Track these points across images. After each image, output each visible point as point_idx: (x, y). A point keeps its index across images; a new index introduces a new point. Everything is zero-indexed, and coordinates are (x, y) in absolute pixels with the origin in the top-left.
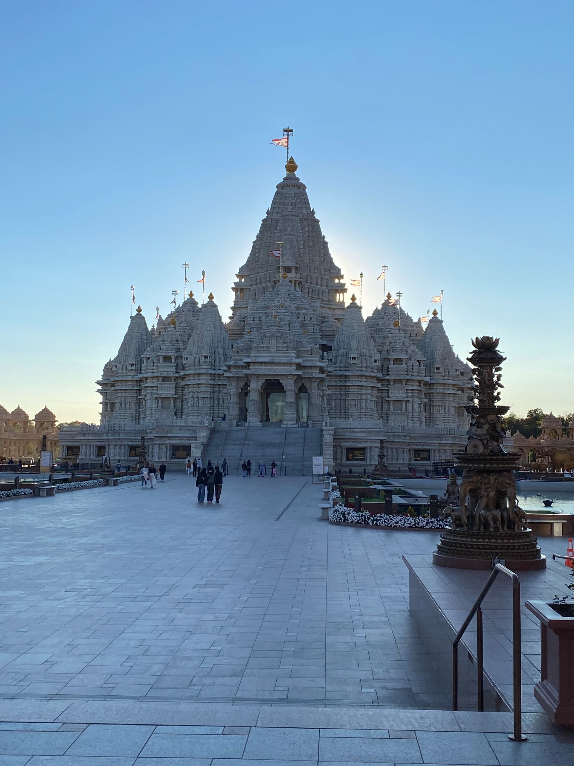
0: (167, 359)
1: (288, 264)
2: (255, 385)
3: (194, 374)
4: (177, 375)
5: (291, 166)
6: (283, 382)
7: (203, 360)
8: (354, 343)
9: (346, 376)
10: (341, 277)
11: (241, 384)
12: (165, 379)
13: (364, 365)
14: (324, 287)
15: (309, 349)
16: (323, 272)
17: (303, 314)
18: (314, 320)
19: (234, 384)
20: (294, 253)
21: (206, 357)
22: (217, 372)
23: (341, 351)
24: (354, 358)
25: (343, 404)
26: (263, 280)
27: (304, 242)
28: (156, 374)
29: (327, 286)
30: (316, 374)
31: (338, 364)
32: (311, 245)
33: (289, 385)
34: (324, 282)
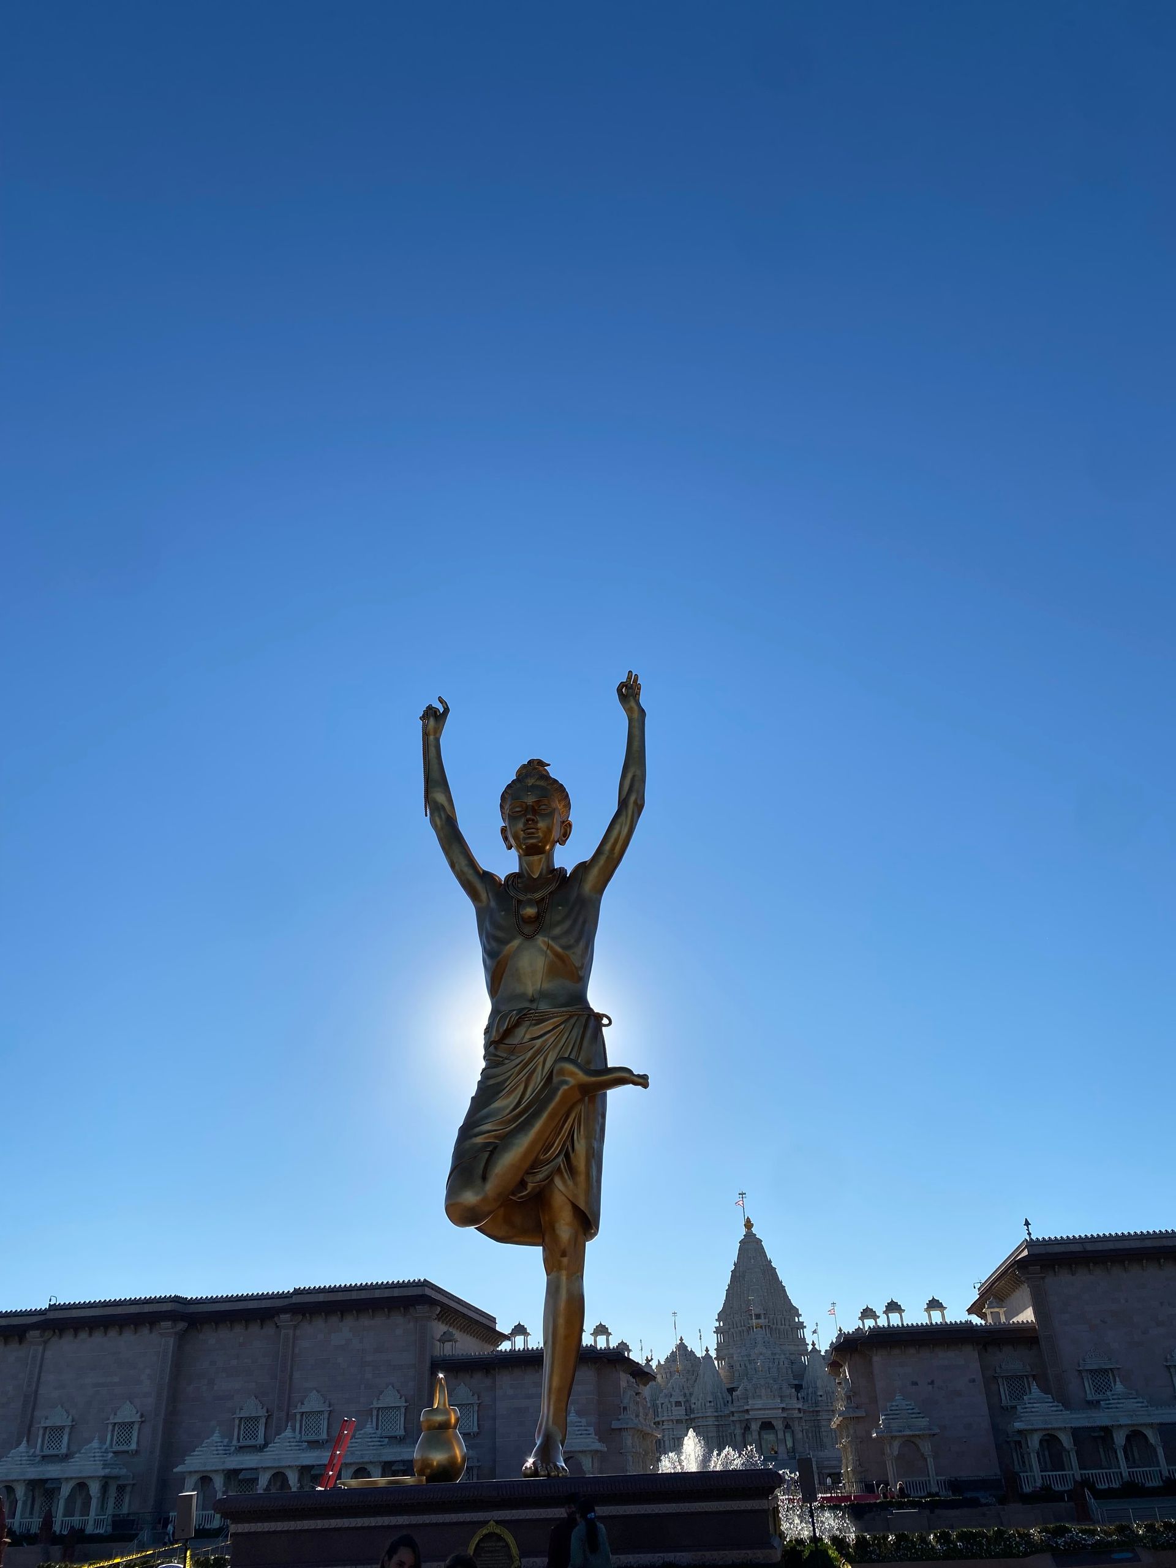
0: (678, 1404)
1: (758, 1311)
2: (755, 1426)
3: (702, 1417)
4: (687, 1418)
5: (749, 1224)
6: (775, 1423)
7: (708, 1404)
8: (819, 1383)
9: (817, 1411)
10: (799, 1315)
11: (744, 1425)
12: (678, 1421)
13: (829, 1400)
14: (787, 1327)
15: (788, 1394)
16: (785, 1313)
17: (777, 1358)
18: (786, 1363)
19: (738, 1426)
20: (761, 1300)
21: (710, 1402)
22: (720, 1414)
23: (810, 1390)
24: (821, 1396)
25: (818, 1435)
26: (739, 1325)
27: (767, 1289)
28: (671, 1418)
29: (789, 1325)
30: (796, 1414)
31: (810, 1401)
32: (772, 1291)
33: (779, 1425)
34: (787, 1323)
